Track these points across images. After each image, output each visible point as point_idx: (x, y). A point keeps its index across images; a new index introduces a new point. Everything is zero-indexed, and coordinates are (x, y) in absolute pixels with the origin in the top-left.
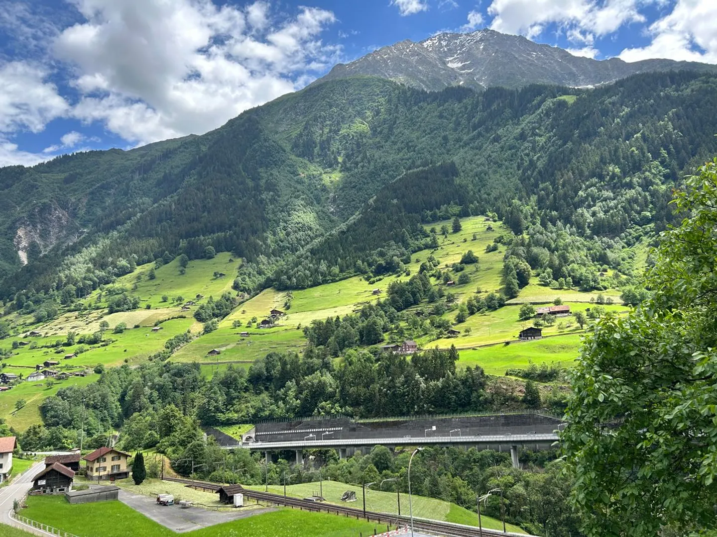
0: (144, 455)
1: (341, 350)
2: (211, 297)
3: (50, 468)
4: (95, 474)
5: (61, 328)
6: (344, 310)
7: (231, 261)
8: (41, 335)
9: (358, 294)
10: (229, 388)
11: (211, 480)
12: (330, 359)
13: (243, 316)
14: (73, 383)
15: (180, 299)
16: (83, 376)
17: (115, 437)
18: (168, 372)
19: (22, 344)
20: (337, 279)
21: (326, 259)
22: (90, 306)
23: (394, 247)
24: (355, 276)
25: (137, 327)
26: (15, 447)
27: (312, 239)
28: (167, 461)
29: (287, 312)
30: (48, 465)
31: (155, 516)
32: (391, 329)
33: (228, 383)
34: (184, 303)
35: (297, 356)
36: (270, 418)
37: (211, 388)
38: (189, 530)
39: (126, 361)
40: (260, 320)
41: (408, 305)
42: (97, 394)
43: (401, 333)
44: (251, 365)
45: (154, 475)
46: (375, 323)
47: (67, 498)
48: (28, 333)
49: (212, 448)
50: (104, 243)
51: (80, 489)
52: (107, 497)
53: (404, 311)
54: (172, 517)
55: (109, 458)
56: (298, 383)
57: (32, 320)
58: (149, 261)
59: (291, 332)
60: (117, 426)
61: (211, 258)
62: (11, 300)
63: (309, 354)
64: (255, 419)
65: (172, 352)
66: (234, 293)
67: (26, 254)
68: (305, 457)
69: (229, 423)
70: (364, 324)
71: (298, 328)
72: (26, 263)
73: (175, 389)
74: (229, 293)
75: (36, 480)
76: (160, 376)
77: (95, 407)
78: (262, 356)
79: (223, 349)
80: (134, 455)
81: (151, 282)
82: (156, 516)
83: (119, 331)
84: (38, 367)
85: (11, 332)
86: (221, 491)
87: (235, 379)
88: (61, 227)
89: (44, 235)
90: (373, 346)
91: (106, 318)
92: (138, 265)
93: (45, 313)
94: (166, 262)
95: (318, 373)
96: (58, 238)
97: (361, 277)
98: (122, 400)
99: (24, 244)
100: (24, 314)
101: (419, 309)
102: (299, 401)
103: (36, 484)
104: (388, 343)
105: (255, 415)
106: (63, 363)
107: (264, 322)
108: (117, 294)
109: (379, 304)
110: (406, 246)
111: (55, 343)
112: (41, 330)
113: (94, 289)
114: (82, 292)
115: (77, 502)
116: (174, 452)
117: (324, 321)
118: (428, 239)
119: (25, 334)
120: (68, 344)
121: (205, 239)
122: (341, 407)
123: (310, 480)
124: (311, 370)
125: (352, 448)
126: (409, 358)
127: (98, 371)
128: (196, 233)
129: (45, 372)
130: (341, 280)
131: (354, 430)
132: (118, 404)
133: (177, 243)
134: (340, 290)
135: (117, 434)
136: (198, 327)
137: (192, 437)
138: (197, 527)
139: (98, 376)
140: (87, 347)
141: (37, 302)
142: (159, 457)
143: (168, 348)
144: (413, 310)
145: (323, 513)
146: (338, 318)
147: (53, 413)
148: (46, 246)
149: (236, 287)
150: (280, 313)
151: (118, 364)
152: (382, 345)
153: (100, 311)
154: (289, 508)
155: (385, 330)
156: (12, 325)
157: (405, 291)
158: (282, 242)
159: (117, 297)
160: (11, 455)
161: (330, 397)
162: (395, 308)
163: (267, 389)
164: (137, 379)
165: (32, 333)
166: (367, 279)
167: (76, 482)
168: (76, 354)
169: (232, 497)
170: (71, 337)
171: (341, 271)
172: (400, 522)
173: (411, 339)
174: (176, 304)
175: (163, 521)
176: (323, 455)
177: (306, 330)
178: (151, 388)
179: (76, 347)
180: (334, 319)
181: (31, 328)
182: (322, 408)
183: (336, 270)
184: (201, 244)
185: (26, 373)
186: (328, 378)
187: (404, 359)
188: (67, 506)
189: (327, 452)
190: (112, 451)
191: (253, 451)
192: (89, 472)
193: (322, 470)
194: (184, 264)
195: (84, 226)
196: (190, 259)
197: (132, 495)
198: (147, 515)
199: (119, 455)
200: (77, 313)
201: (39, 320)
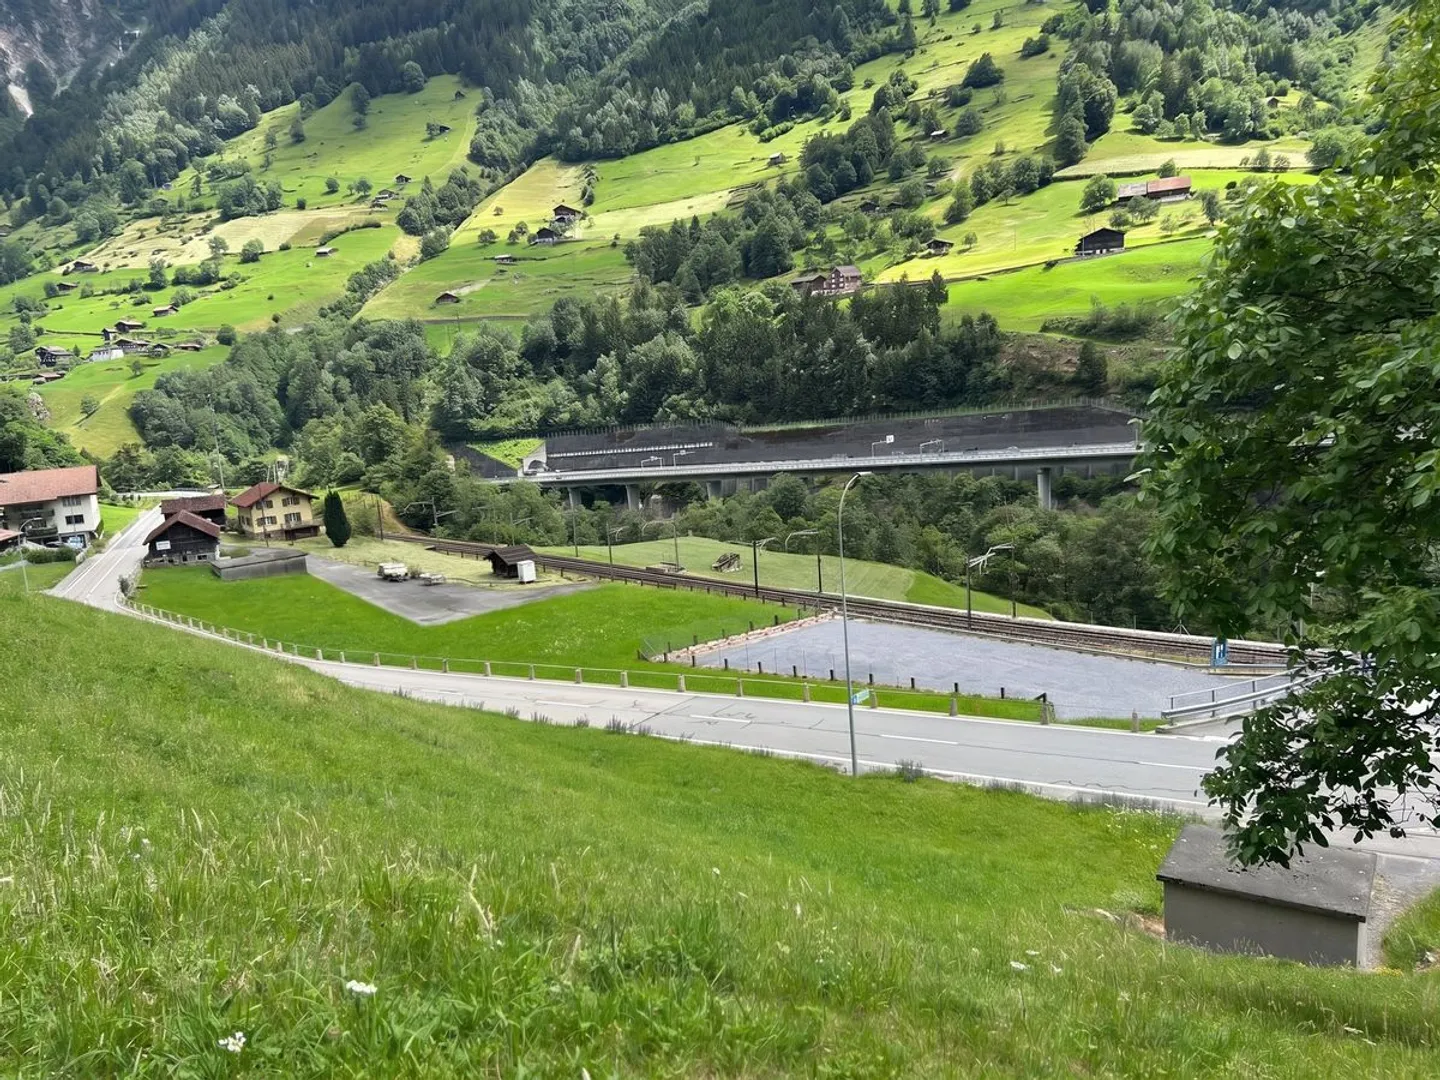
0: (343, 495)
1: (704, 290)
2: (427, 180)
3: (172, 521)
4: (258, 530)
5: (133, 254)
6: (709, 203)
7: (459, 95)
8: (96, 270)
9: (737, 167)
10: (486, 369)
11: (474, 538)
12: (682, 308)
13: (498, 220)
14: (180, 364)
15: (364, 186)
16: (196, 349)
17: (280, 465)
18: (362, 340)
19: (63, 287)
20: (691, 131)
21: (663, 85)
22: (181, 203)
23: (817, 53)
24: (730, 123)
25: (284, 248)
26: (99, 484)
27: (632, 36)
28: (386, 506)
29: (589, 210)
30: (167, 516)
31: (376, 598)
32: (808, 243)
33: (483, 361)
34: (374, 194)
35: (615, 304)
36: (574, 426)
37: (451, 371)
38: (444, 621)
39: (276, 319)
40: (533, 230)
41: (844, 187)
42: (233, 384)
43: (828, 249)
44: (526, 323)
45: (367, 530)
46: (773, 229)
47: (215, 572)
48: (71, 265)
49: (468, 482)
50: (180, 58)
51: (234, 555)
52: (286, 569)
53: (838, 203)
54: (409, 601)
55: (277, 501)
56: (621, 360)
57: (73, 237)
58: (286, 102)
59: (598, 254)
60: (282, 444)
61: (415, 89)
62: (20, 196)
63: (639, 300)
64: (545, 428)
65: (363, 300)
66: (475, 171)
67: (25, 91)
68: (644, 496)
69: (494, 436)
70: (751, 233)
71: (614, 245)
72: (30, 112)
73: (380, 372)
74: (464, 170)
75: (152, 541)
76: (349, 347)
77: (233, 409)
78: (546, 305)
79: (465, 291)
80: (321, 494)
81: (297, 150)
82: (382, 598)
83: (250, 257)
84: (106, 334)
85: (36, 264)
86: (493, 557)
87: (496, 352)
88: (85, 27)
89: (52, 45)
90: (770, 280)
91: (219, 230)
92: (265, 110)
93: (92, 223)
94: (322, 102)
95: (660, 338)
96: (83, 52)
97: (745, 127)
98: (282, 394)
99: (16, 68)
100: (53, 224)
101: (868, 196)
102: (625, 394)
103: (153, 547)
104: (803, 274)
105: (543, 421)
106: (154, 324)
107: (543, 233)
108: (232, 177)
109: (782, 189)
110: (844, 48)
111: (127, 285)
112: (96, 258)
113: (183, 167)
114: (159, 175)
115: (234, 577)
116: (397, 489)
117: (667, 230)
118: (893, 29)
119: (64, 268)
120: (156, 286)
121: (396, 47)
122: (709, 404)
123: (654, 535)
124: (645, 333)
125: (732, 480)
126: (844, 304)
127: (226, 339)
128: (376, 34)
129: (122, 344)
130: (698, 134)
131: (734, 446)
132: (276, 402)
133: (339, 59)
134: (698, 158)
135: (283, 458)
136: (409, 246)
137: (427, 463)
138: (458, 616)
139: (228, 350)
140: (191, 291)
141: (73, 198)
142: (370, 499)
143: (355, 291)
144: (855, 199)
145: (682, 592)
146: (695, 220)
147: (156, 422)
148: (61, 72)
149: (476, 156)
150: (573, 212)
151: (262, 325)
152: (792, 277)
153: (203, 215)
154: (620, 583)
155: (797, 244)
156: (35, 249)
157: (837, 154)
158: (565, 47)
159: (234, 183)
160: (94, 498)
161: (687, 384)
162: (818, 196)
163: (561, 371)
164: (304, 355)
165: (78, 265)
166: (757, 131)
167: (226, 543)
168: (175, 306)
169: (514, 568)
170: (157, 271)
171: (700, 114)
172: (821, 603)
173: (850, 263)
174: (357, 195)
175: (393, 606)
176: (678, 493)
177: (631, 250)
178: (334, 371)
179: (170, 292)
180: (688, 225)
181: (75, 255)
182: (673, 407)
183: (687, 110)
184: (390, 57)
185: (87, 345)
186: (681, 348)
187: (835, 305)
188: (216, 584)
189: (685, 485)
190: (281, 489)
191: (546, 488)
192: (245, 527)
193: (677, 517)
194: (360, 107)
195: (133, 22)
196: (373, 96)
197: (331, 564)
198: (365, 597)
199: (294, 497)
200: (157, 221)
201: (85, 238)
